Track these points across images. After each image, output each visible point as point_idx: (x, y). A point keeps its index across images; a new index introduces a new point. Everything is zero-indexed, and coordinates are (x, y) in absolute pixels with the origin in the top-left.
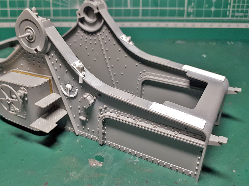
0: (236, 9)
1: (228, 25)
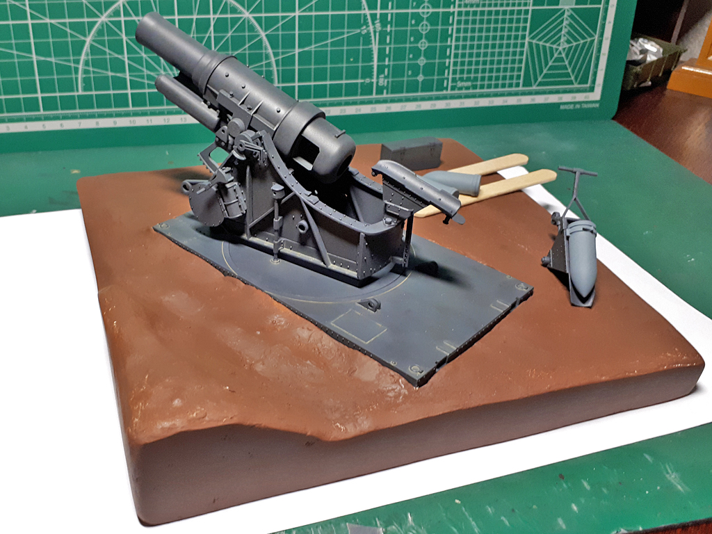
0: (458, 76)
1: (447, 104)
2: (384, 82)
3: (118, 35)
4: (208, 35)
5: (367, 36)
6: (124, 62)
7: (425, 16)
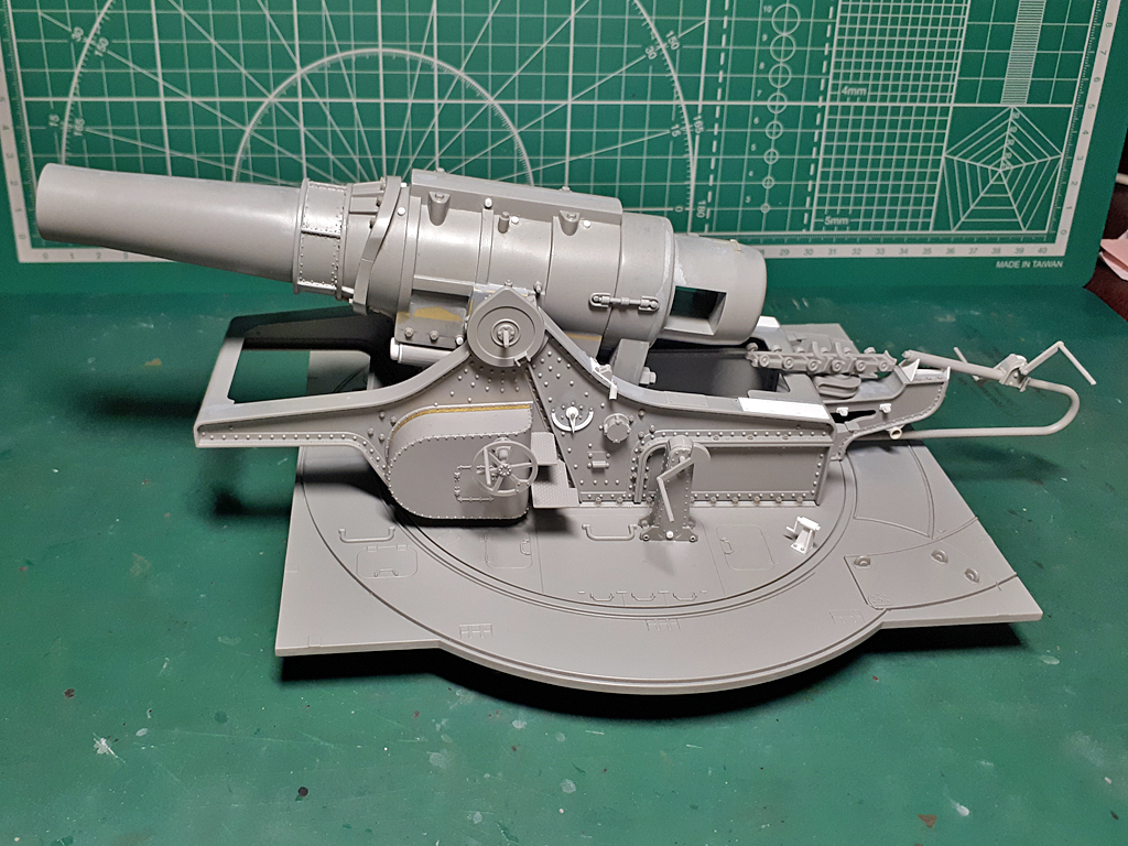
0: (827, 208)
1: (807, 251)
2: (705, 212)
3: (294, 124)
4: (429, 129)
5: (681, 139)
6: (300, 165)
7: (776, 112)
